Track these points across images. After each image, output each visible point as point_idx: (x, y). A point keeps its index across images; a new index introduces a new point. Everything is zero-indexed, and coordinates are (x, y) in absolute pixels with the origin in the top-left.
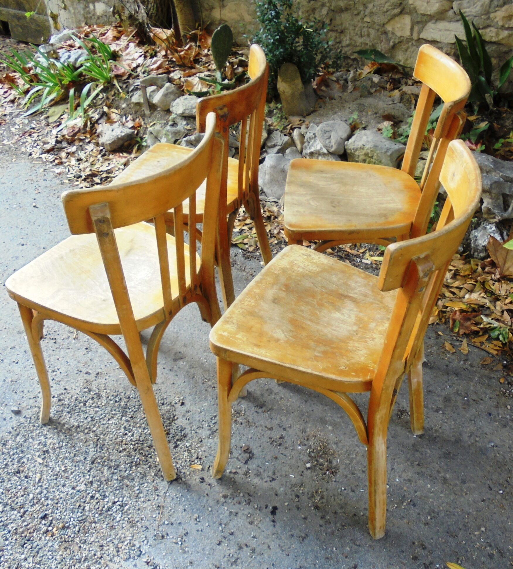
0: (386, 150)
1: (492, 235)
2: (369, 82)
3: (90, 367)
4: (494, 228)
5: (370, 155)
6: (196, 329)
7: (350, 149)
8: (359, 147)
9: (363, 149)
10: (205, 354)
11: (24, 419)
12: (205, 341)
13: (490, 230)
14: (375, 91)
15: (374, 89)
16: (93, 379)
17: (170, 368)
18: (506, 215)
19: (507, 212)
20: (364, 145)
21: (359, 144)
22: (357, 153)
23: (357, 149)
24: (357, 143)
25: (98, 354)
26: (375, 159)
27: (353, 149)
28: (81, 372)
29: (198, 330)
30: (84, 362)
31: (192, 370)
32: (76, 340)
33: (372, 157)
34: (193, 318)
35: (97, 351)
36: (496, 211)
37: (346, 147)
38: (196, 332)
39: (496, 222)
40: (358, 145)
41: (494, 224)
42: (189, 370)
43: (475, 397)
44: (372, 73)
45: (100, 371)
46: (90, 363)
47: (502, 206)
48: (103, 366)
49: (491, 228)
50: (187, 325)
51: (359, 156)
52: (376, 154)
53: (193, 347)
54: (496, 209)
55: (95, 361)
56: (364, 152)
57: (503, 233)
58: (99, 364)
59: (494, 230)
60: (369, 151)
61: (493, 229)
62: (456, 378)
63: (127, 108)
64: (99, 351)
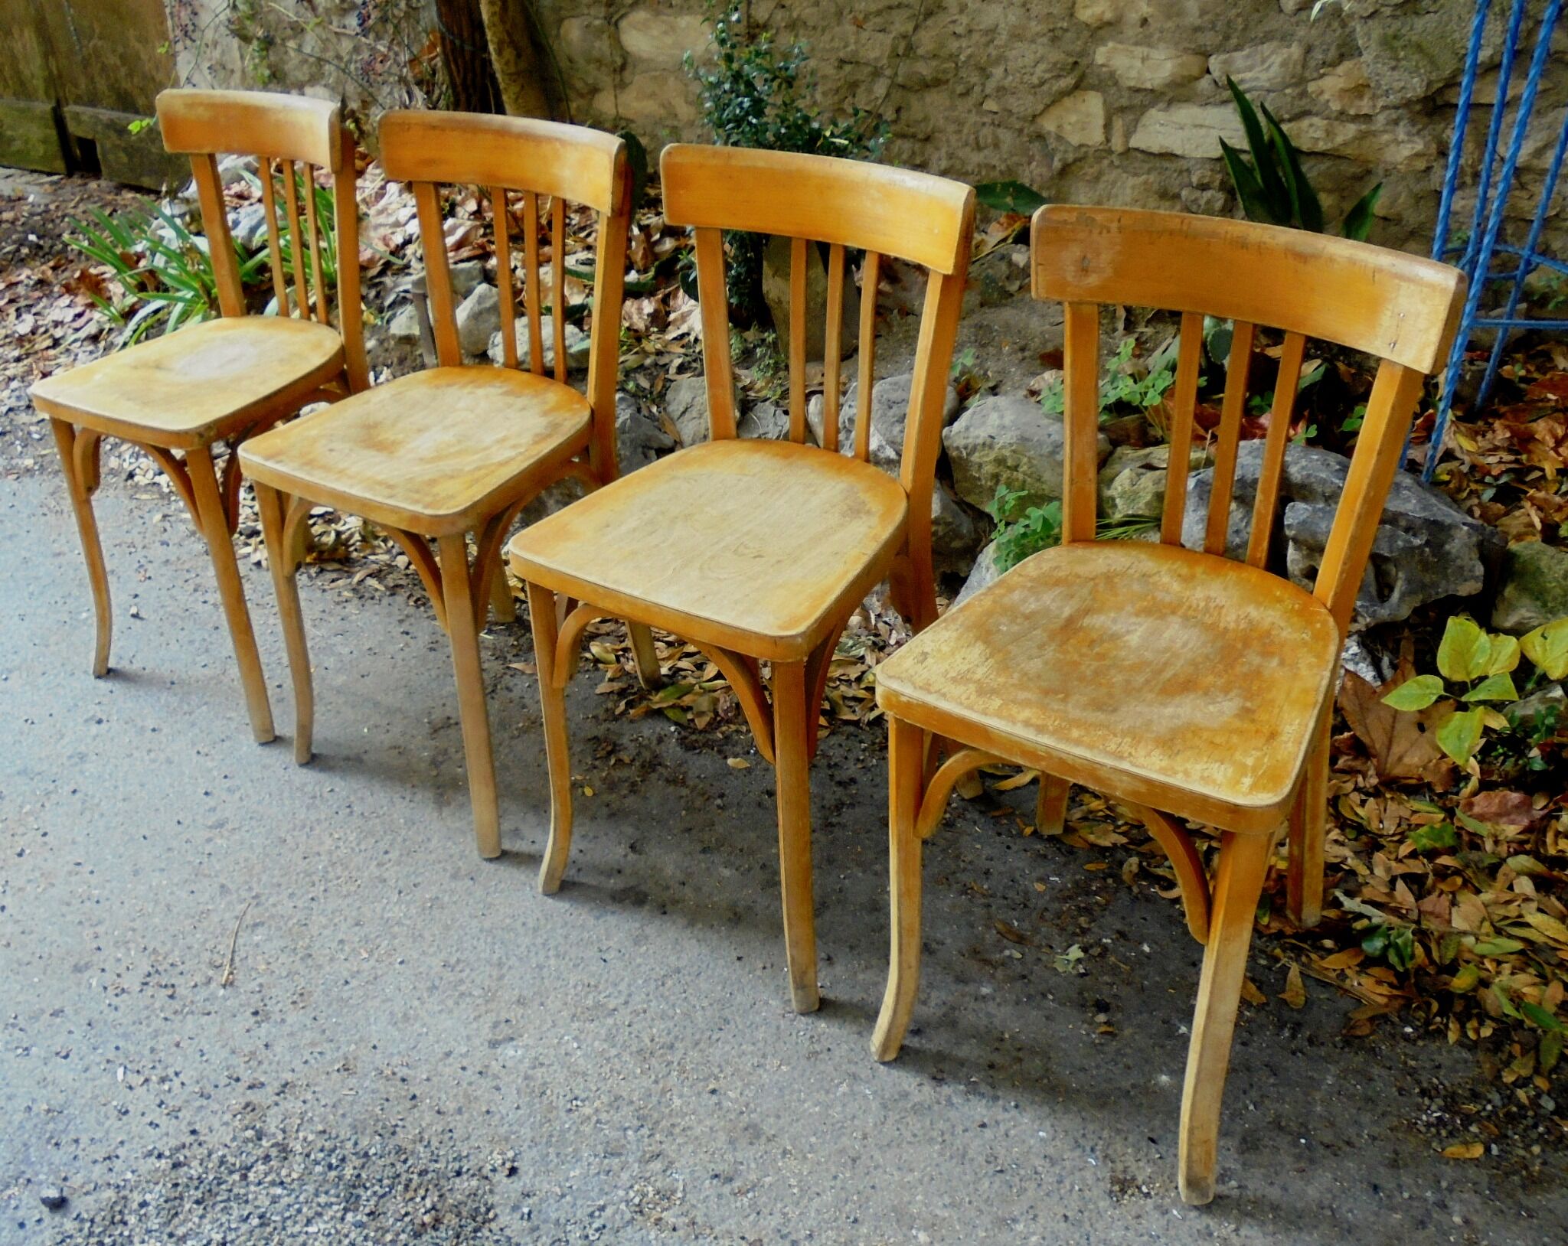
0: (1050, 449)
1: (1350, 667)
2: (1003, 267)
3: (264, 1066)
4: (1355, 649)
5: (1010, 463)
6: (551, 953)
7: (957, 448)
8: (980, 441)
9: (991, 447)
10: (576, 1025)
11: (76, 1224)
12: (575, 987)
13: (1344, 654)
14: (1020, 288)
15: (1018, 283)
16: (269, 1102)
17: (478, 1069)
18: (1384, 613)
19: (1386, 604)
20: (992, 437)
21: (980, 434)
22: (975, 458)
23: (975, 449)
24: (973, 432)
25: (286, 1029)
26: (1025, 474)
27: (966, 448)
28: (238, 1080)
29: (557, 956)
30: (246, 1051)
31: (539, 1072)
32: (229, 989)
33: (1016, 468)
34: (543, 921)
35: (283, 1021)
36: (1359, 602)
37: (946, 443)
38: (552, 961)
39: (1359, 632)
40: (977, 437)
41: (1355, 637)
42: (530, 1072)
43: (1328, 1137)
44: (1010, 240)
45: (288, 1077)
46: (263, 1053)
47: (1373, 590)
48: (297, 1064)
49: (1347, 649)
50: (527, 941)
51: (980, 466)
52: (1025, 460)
53: (542, 1004)
55: (278, 1049)
56: (992, 456)
57: (1380, 660)
58: (288, 1058)
59: (1356, 655)
60: (1007, 453)
61: (1351, 652)
62: (1272, 1081)
63: (380, 352)
64: (289, 1020)
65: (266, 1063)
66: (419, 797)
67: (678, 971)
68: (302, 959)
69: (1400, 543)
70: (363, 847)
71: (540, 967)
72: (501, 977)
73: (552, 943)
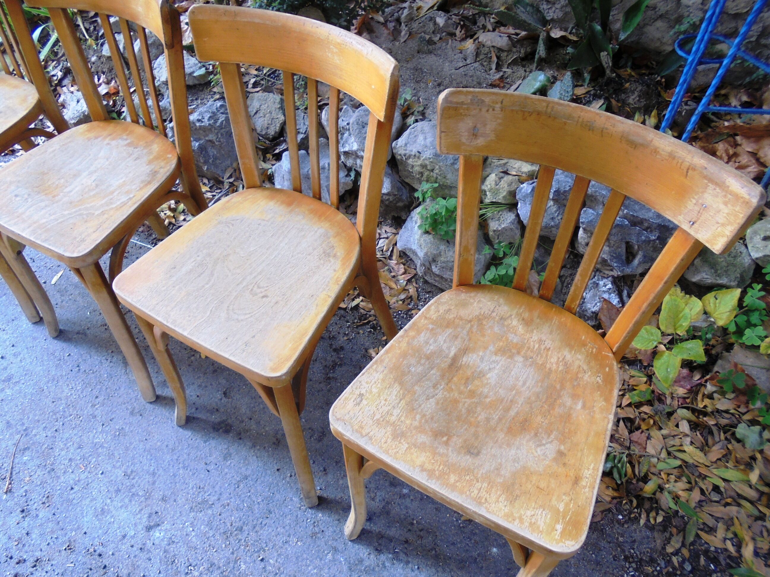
0: (452, 161)
1: (606, 296)
2: (431, 25)
3: (26, 548)
4: (610, 286)
5: (429, 168)
6: (181, 465)
7: (400, 155)
8: (413, 153)
9: (419, 158)
10: (192, 514)
12: (192, 488)
13: (604, 289)
14: (440, 39)
15: (439, 36)
16: (28, 572)
17: (140, 546)
18: (628, 271)
19: (631, 266)
20: (419, 152)
21: (413, 149)
22: (410, 161)
23: (410, 157)
24: (409, 148)
25: (39, 522)
26: (437, 174)
27: (405, 156)
28: (11, 558)
29: (184, 468)
30: (16, 538)
31: (172, 548)
32: (9, 494)
33: (432, 170)
34: (177, 444)
35: (37, 516)
36: (615, 265)
37: (394, 151)
38: (181, 472)
39: (613, 277)
40: (412, 151)
41: (610, 279)
42: (167, 547)
44: (435, 8)
45: (38, 554)
46: (25, 539)
47: (624, 258)
48: (44, 546)
49: (605, 286)
50: (168, 457)
51: (413, 166)
52: (437, 167)
53: (175, 501)
54: (614, 260)
55: (34, 536)
56: (419, 163)
57: (622, 291)
58: (39, 542)
59: (610, 289)
60: (427, 162)
61: (607, 287)
63: (99, 63)
64: (41, 516)
65: (27, 545)
66: (115, 359)
67: (246, 478)
68: (49, 472)
69: (643, 238)
70: (84, 394)
71: (174, 475)
72: (154, 483)
73: (181, 459)
